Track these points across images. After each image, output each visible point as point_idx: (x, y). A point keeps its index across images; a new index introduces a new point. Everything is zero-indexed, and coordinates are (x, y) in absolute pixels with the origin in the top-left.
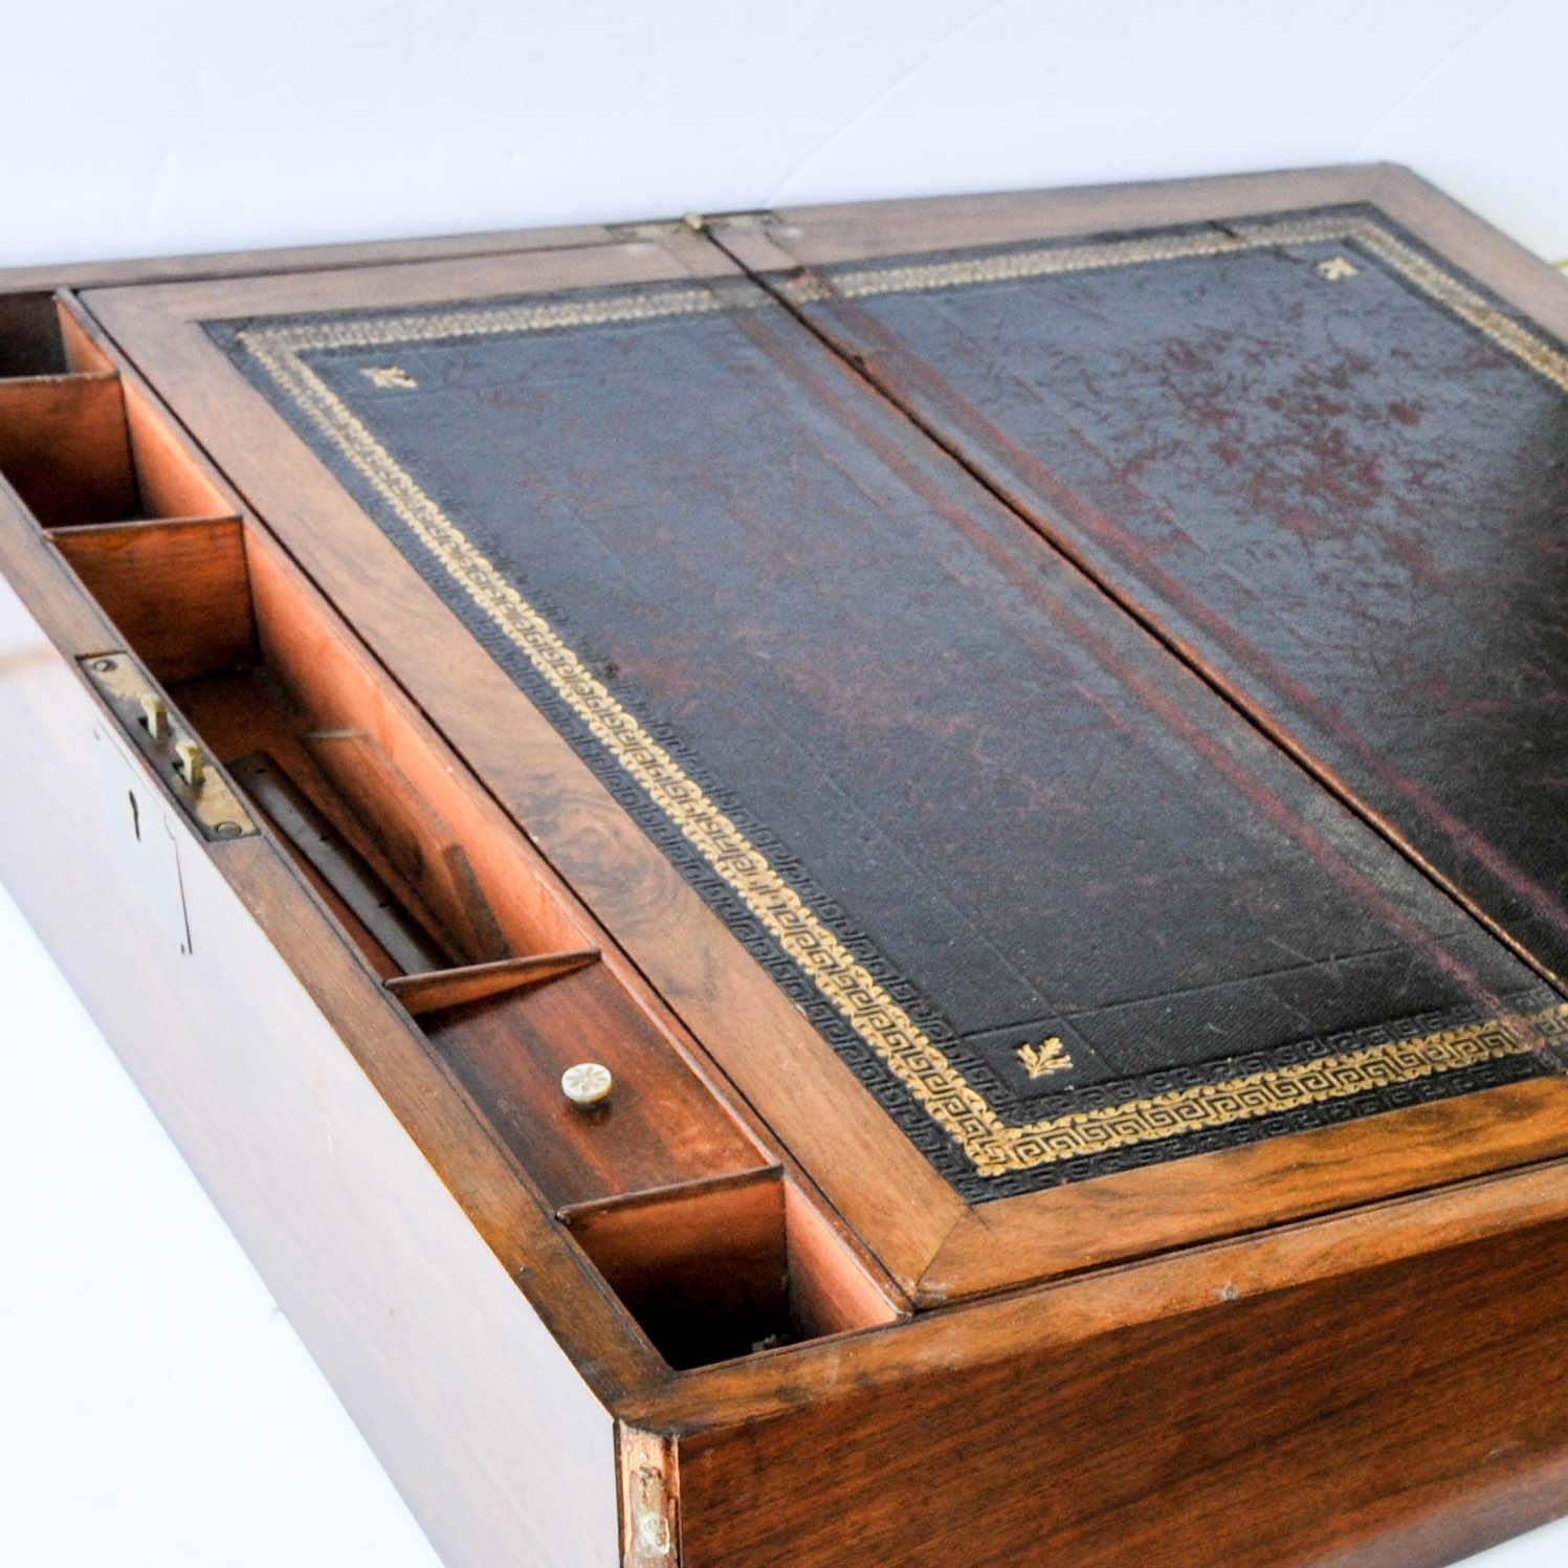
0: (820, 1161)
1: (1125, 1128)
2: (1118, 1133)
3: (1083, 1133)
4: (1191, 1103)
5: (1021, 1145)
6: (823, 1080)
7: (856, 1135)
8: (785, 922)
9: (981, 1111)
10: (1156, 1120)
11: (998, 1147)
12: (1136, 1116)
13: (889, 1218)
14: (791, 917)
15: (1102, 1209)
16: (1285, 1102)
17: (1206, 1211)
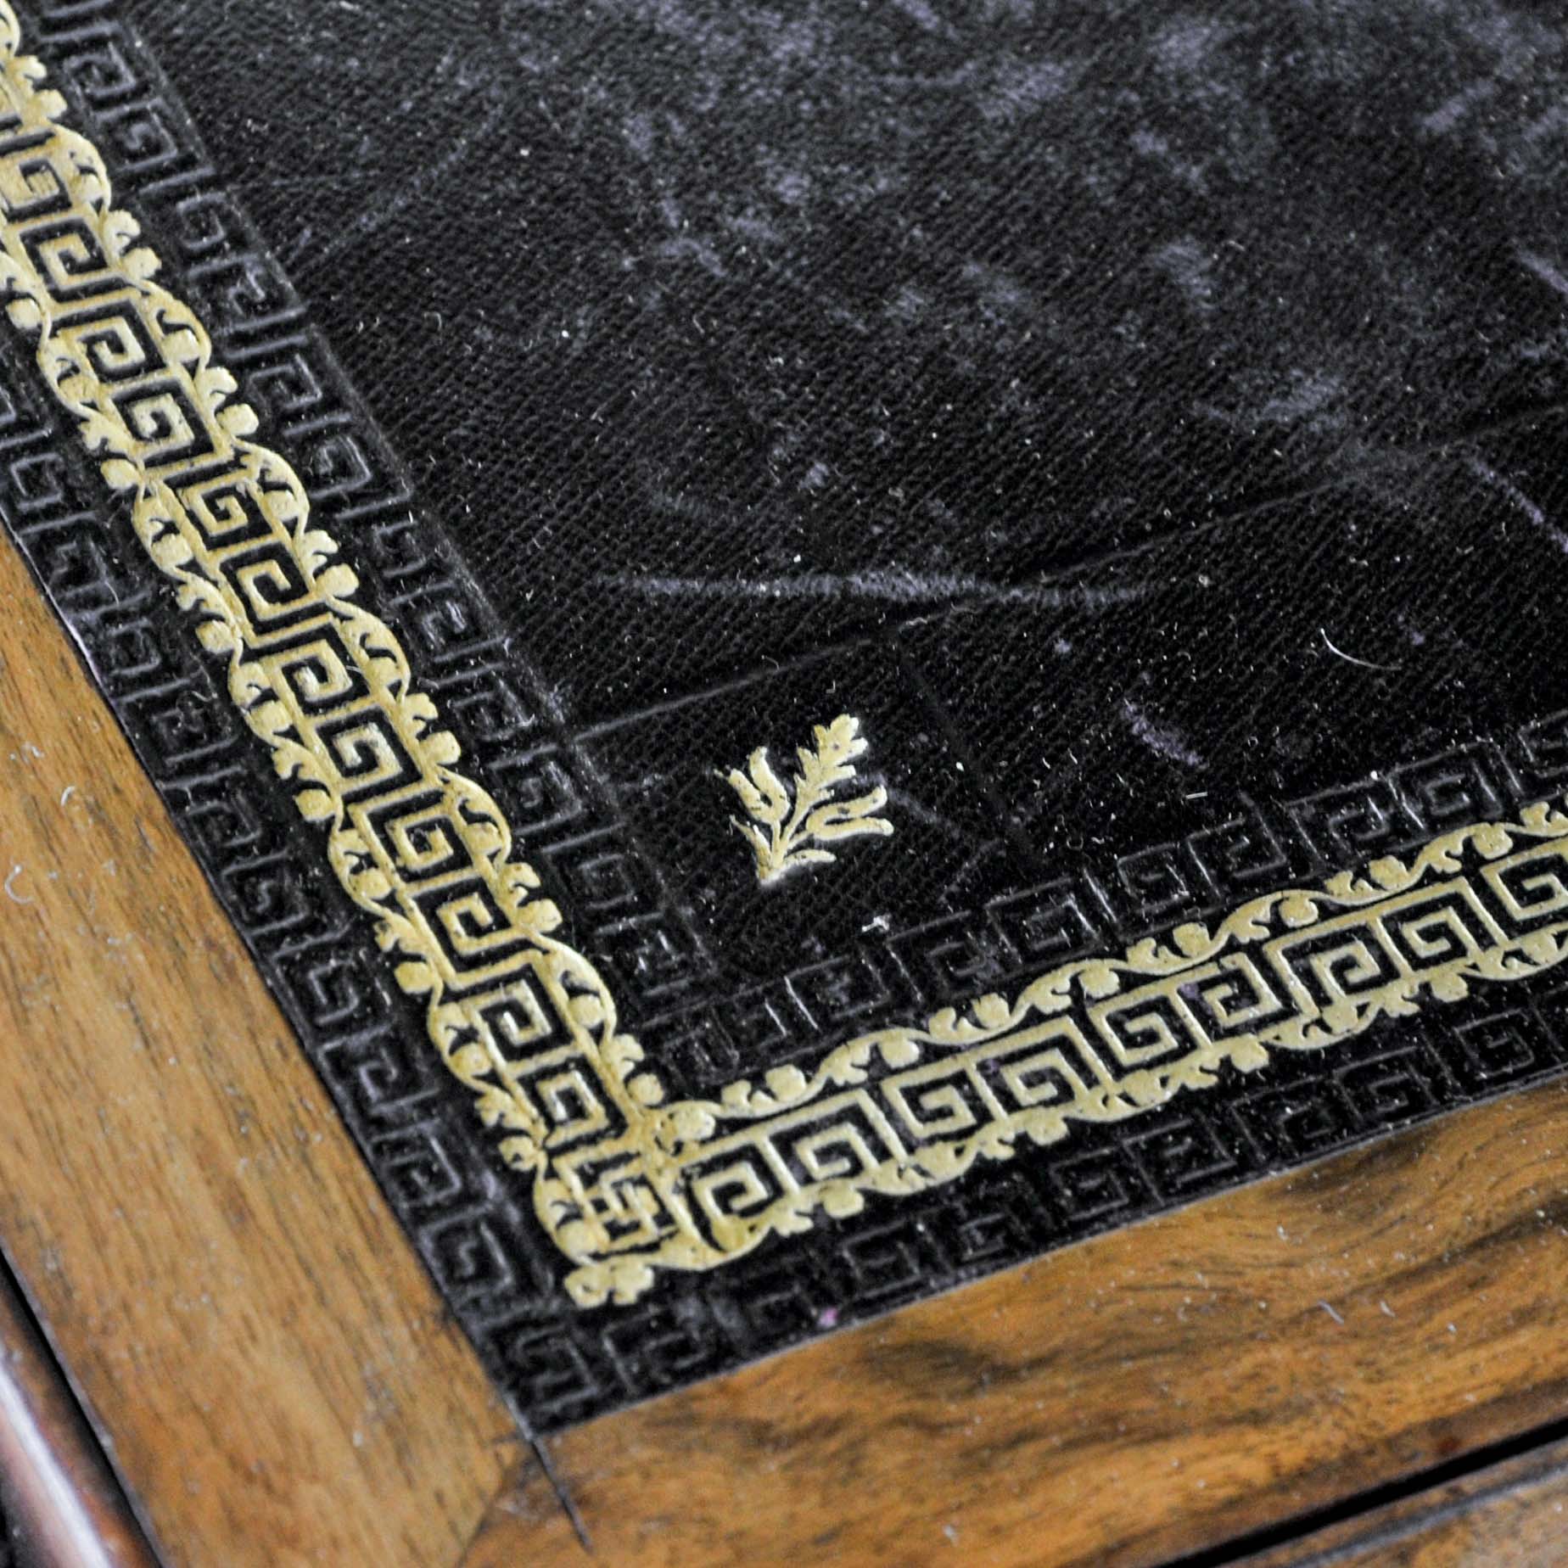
0: (82, 1277)
1: (1032, 1081)
2: (1011, 1104)
3: (902, 1106)
4: (1242, 961)
5: (708, 1168)
6: (123, 936)
7: (206, 1158)
8: (58, 269)
9: (597, 1034)
10: (1130, 1042)
11: (642, 1181)
12: (1068, 1027)
13: (273, 1510)
14: (75, 246)
15: (932, 1429)
16: (1528, 943)
17: (1256, 1419)
